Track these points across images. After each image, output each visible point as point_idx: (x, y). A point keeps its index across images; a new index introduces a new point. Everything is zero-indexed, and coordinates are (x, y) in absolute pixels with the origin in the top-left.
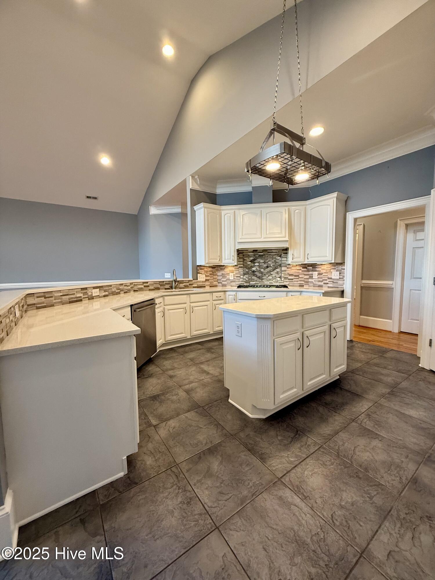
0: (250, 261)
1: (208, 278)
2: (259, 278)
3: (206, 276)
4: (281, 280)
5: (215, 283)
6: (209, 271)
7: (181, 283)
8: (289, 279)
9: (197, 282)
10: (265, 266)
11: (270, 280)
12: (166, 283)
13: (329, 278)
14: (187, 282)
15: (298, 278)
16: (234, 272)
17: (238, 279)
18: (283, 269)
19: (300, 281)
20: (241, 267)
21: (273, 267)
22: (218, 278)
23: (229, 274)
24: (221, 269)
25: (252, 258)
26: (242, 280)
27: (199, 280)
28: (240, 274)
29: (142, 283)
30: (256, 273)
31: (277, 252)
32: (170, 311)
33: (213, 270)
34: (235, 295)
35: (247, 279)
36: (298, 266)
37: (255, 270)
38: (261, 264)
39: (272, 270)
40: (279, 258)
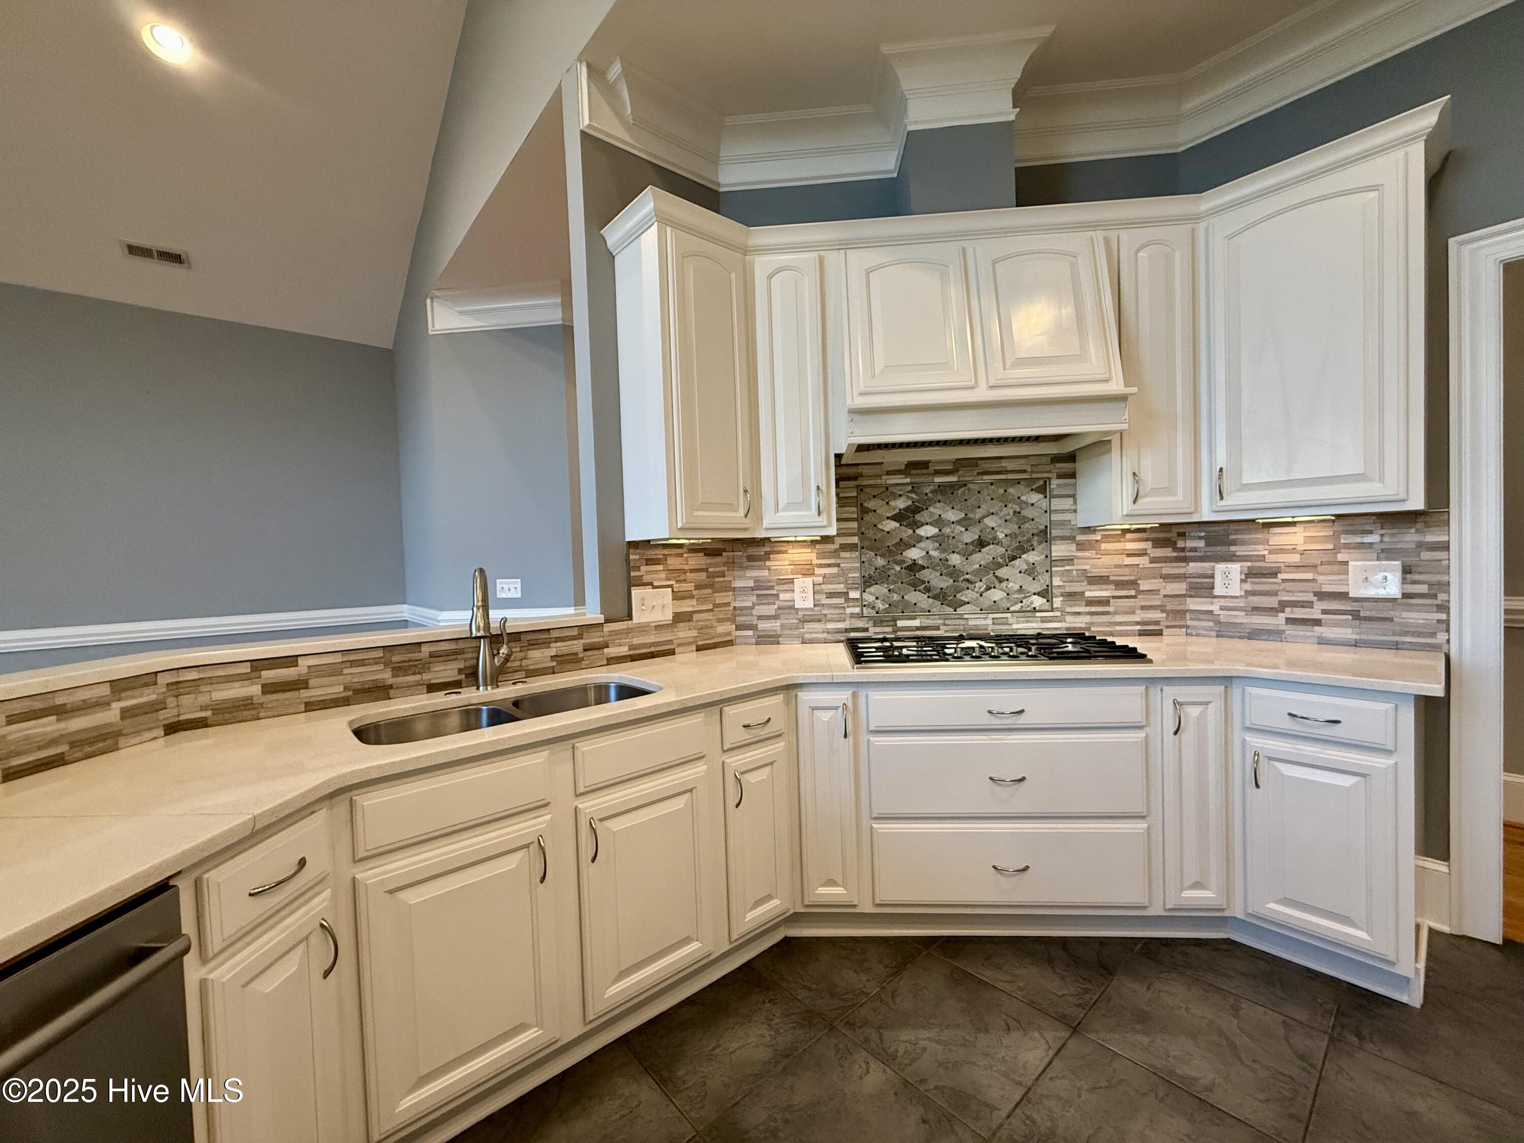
0: (893, 518)
1: (686, 606)
2: (941, 596)
3: (677, 596)
4: (1047, 606)
5: (721, 628)
6: (692, 571)
7: (535, 644)
8: (1090, 602)
9: (628, 631)
10: (970, 537)
11: (995, 607)
12: (432, 655)
13: (1322, 596)
14: (573, 638)
15: (1133, 593)
16: (818, 571)
17: (836, 607)
18: (1059, 550)
19: (1143, 608)
20: (852, 547)
21: (1006, 541)
22: (737, 604)
23: (791, 581)
24: (751, 558)
25: (901, 504)
26: (857, 610)
27: (636, 619)
28: (846, 583)
29: (246, 669)
30: (925, 574)
31: (1025, 471)
32: (412, 897)
33: (711, 565)
34: (850, 705)
35: (880, 606)
36: (1128, 536)
37: (920, 562)
38: (947, 530)
39: (1002, 556)
40: (1035, 497)
